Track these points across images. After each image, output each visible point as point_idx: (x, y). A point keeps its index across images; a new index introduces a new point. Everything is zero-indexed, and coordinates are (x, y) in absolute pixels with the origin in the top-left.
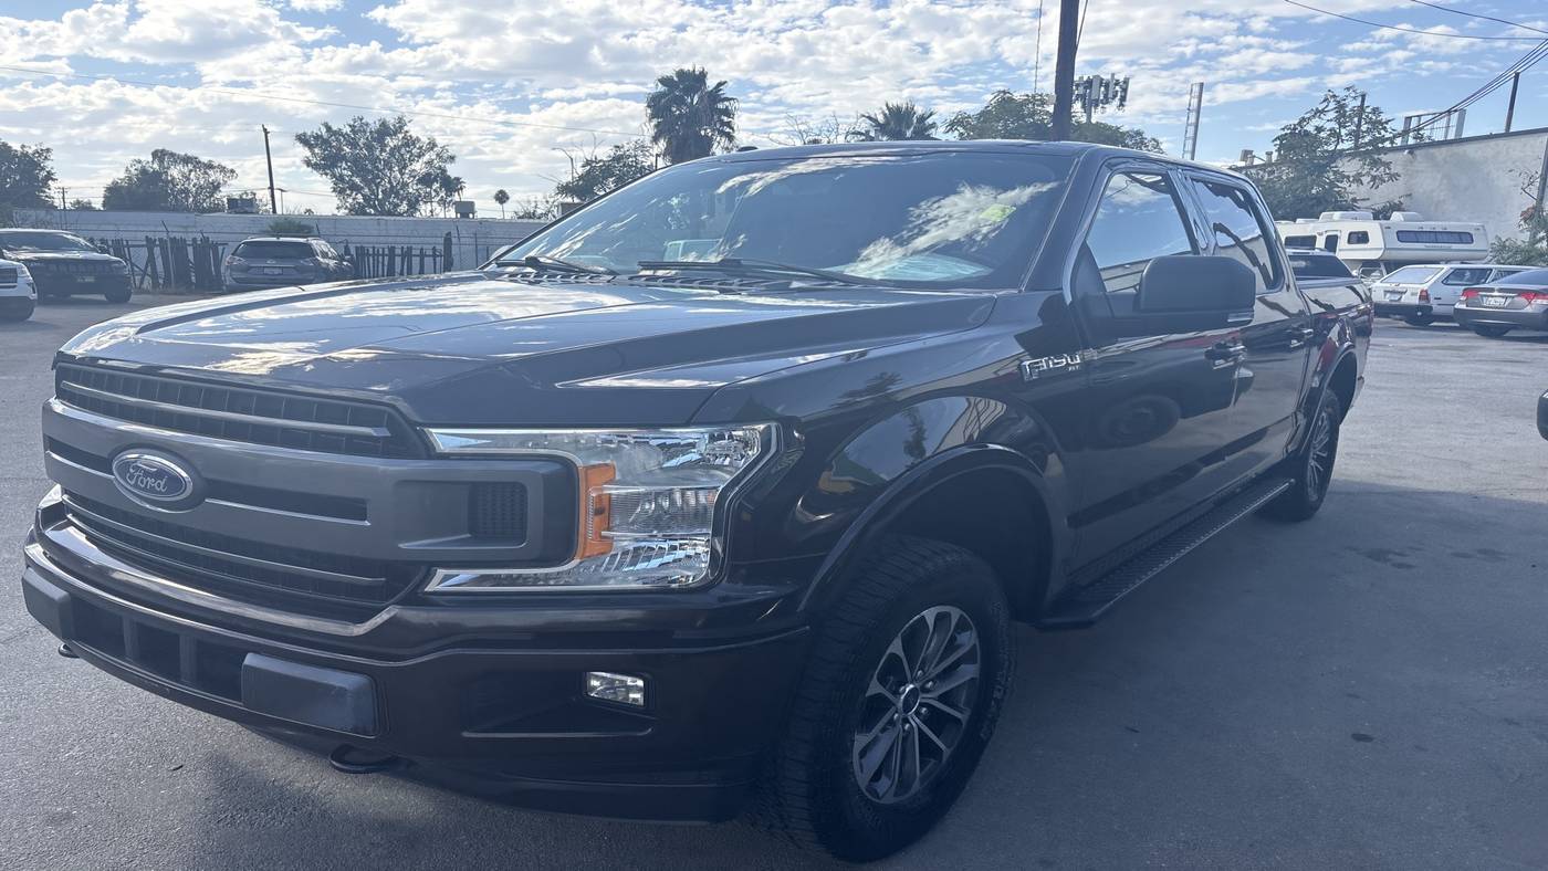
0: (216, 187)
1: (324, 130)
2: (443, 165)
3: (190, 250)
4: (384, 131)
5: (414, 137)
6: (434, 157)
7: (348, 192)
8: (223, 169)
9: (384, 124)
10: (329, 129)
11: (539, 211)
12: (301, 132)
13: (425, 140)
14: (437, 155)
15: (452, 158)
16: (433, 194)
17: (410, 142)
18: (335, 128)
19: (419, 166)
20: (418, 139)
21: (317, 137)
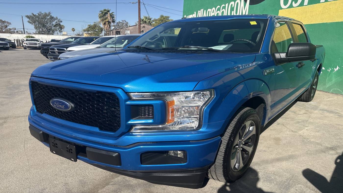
0: (6, 26)
1: (32, 15)
2: (59, 23)
3: (21, 41)
4: (46, 15)
5: (53, 16)
6: (57, 21)
7: (38, 28)
8: (8, 23)
9: (46, 13)
10: (33, 14)
11: (81, 34)
12: (27, 15)
13: (55, 17)
14: (58, 21)
15: (61, 22)
16: (57, 29)
17: (52, 18)
18: (34, 14)
19: (54, 23)
20: (53, 17)
21: (31, 16)
